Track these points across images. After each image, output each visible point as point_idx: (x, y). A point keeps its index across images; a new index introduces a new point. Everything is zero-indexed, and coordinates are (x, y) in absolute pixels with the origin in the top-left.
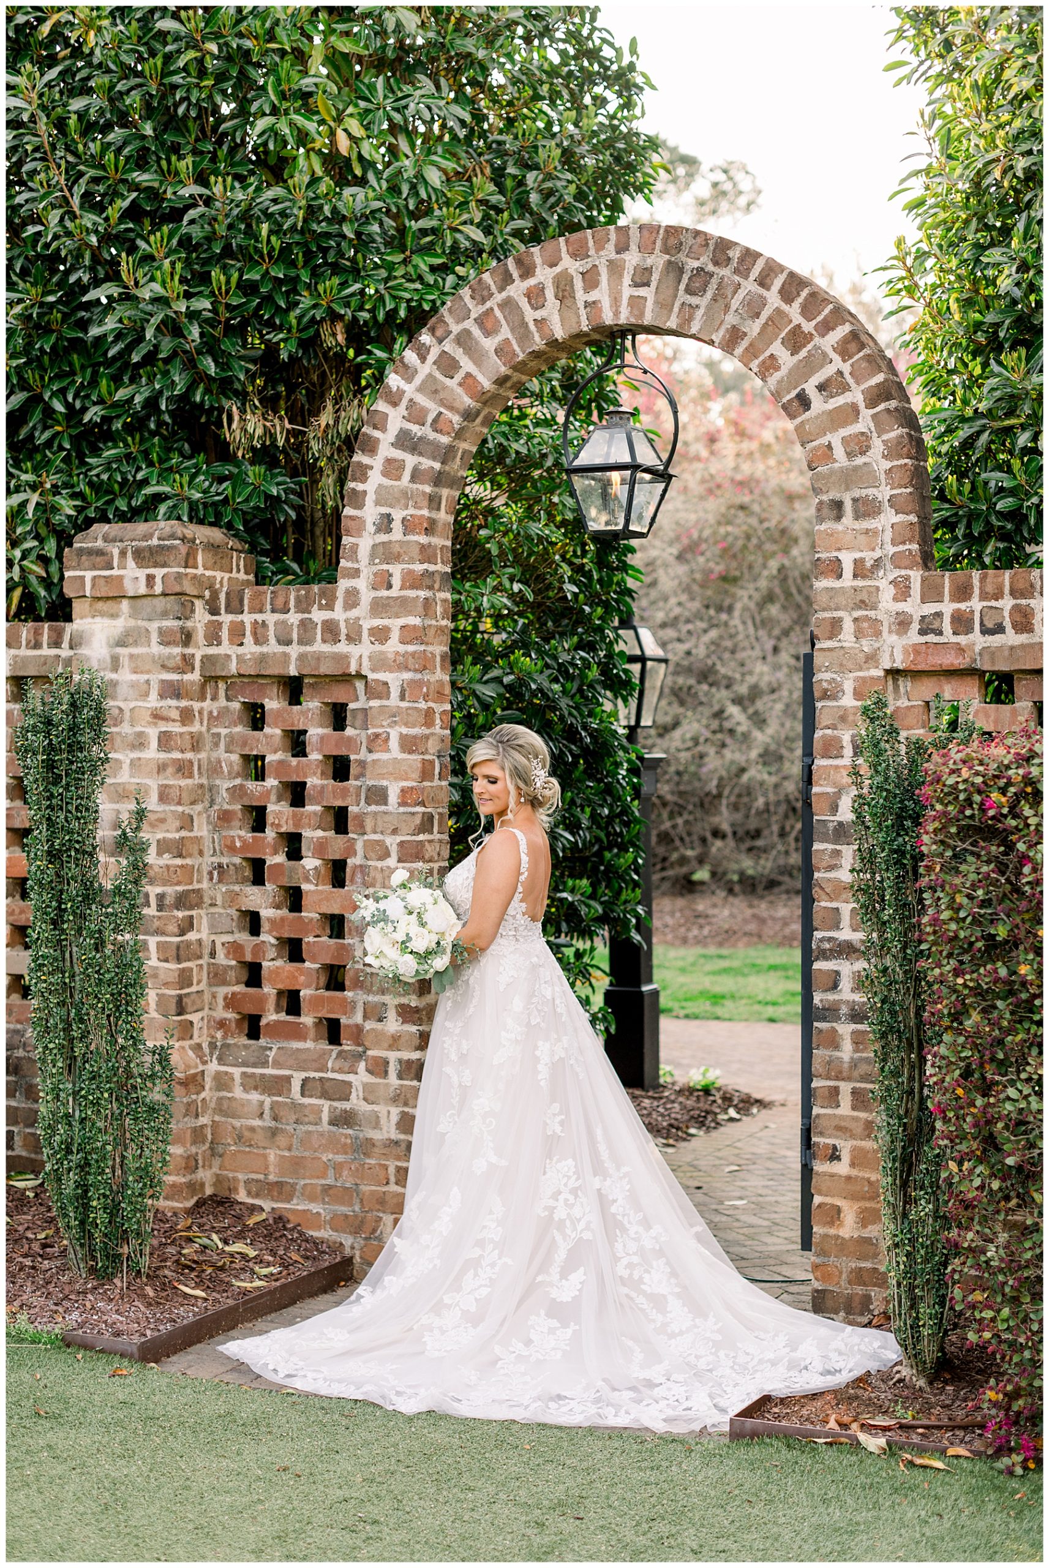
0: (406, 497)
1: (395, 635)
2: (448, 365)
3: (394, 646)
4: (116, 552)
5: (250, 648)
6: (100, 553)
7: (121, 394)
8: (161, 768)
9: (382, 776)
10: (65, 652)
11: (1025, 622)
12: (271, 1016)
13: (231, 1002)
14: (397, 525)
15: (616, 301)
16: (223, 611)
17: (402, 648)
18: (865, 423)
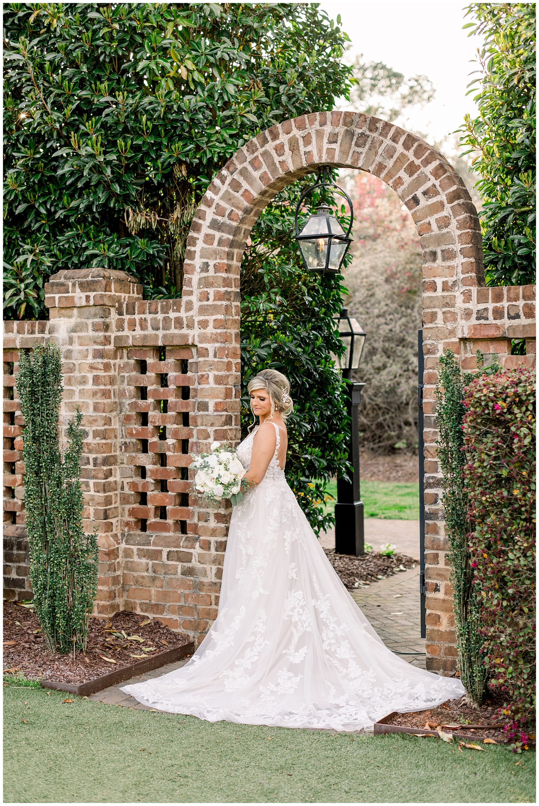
0: (215, 253)
1: (211, 324)
2: (236, 186)
3: (210, 330)
4: (70, 284)
5: (139, 332)
6: (63, 285)
7: (73, 204)
8: (95, 394)
9: (205, 396)
10: (46, 336)
11: (530, 313)
12: (152, 520)
13: (132, 513)
14: (211, 268)
15: (320, 151)
16: (125, 313)
17: (215, 331)
18: (447, 211)
